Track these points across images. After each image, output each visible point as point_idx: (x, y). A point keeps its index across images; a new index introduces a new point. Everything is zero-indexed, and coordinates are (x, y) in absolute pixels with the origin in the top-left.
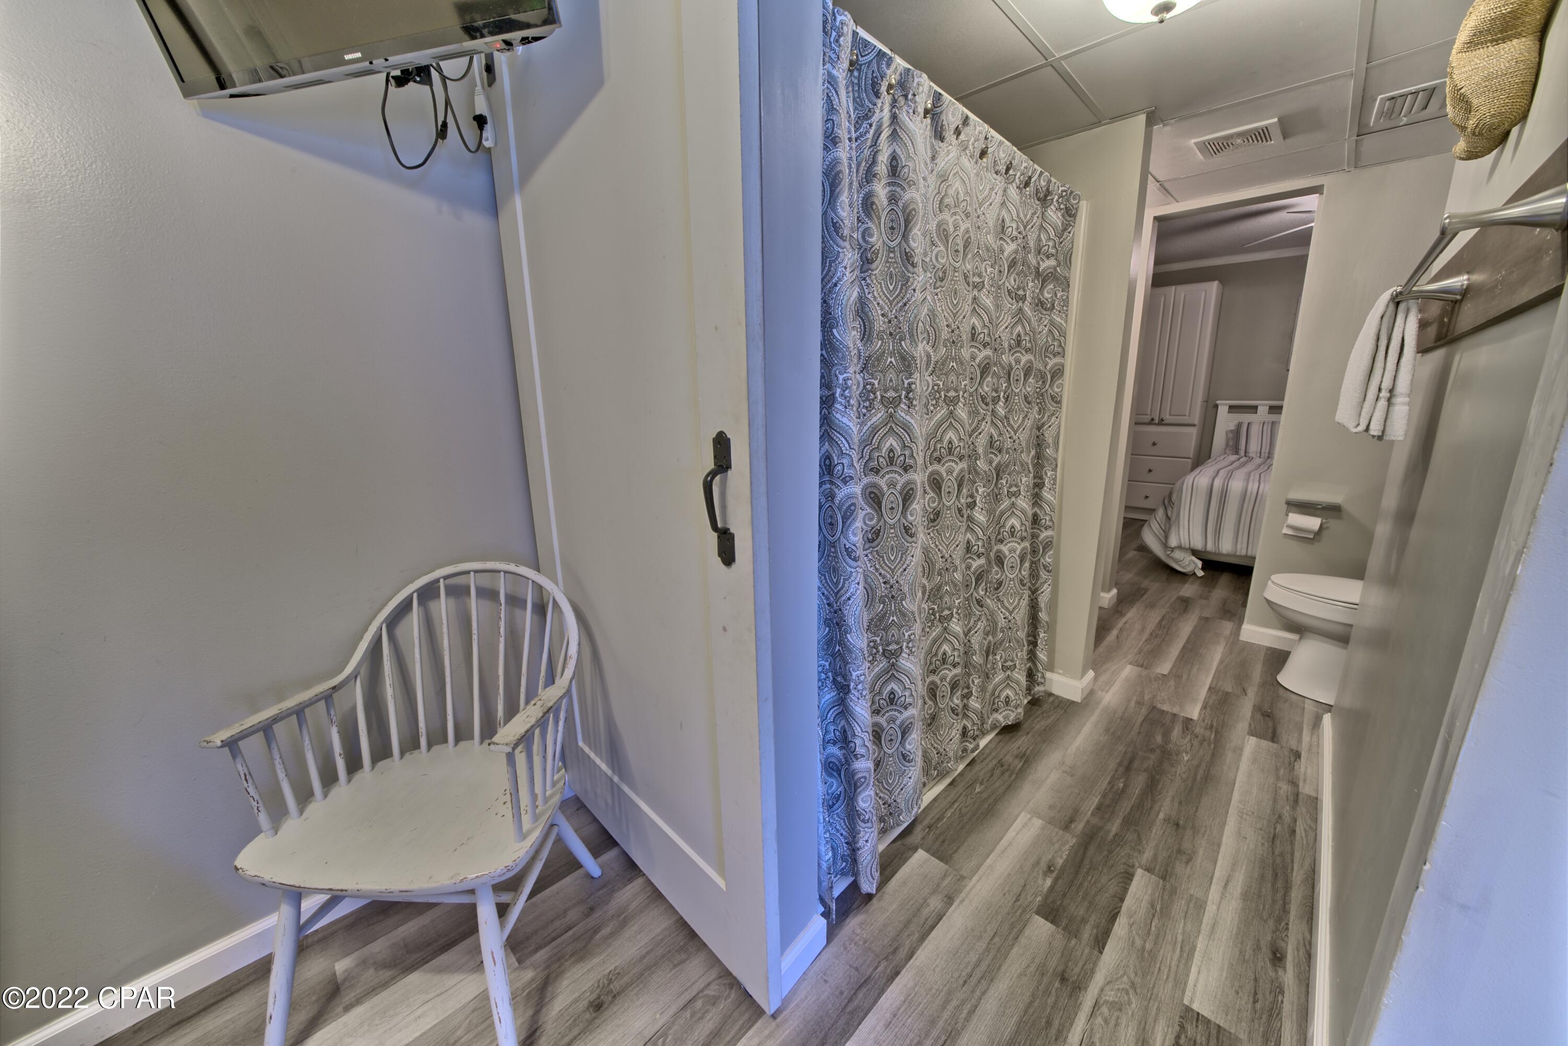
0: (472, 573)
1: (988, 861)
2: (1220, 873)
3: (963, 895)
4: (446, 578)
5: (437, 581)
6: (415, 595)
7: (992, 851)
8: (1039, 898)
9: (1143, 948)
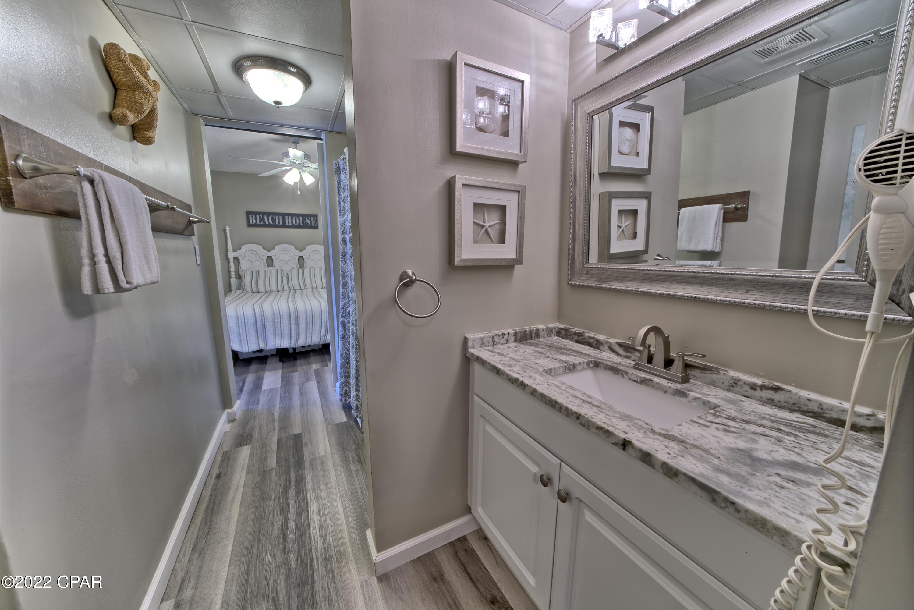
1: (326, 432)
2: (241, 490)
3: (324, 422)
7: (327, 435)
8: (303, 436)
9: (266, 447)
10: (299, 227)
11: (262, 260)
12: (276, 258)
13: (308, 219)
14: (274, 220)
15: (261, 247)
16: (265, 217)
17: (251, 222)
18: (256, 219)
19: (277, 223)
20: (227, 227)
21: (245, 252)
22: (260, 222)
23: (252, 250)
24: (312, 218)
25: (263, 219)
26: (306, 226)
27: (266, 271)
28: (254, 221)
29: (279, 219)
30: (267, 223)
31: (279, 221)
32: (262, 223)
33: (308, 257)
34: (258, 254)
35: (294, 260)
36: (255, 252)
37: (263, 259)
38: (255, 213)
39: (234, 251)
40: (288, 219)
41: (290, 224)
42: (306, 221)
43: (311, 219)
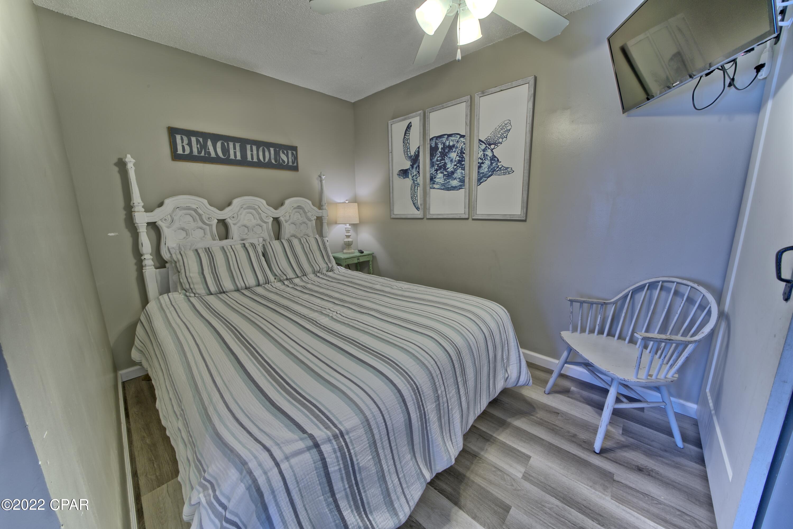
0: (675, 283)
4: (663, 282)
5: (659, 282)
6: (648, 285)
10: (268, 165)
11: (208, 228)
12: (235, 222)
13: (283, 153)
14: (225, 151)
15: (205, 202)
16: (209, 143)
17: (180, 151)
18: (190, 144)
19: (232, 157)
20: (129, 156)
21: (173, 211)
22: (199, 152)
23: (189, 208)
24: (290, 152)
25: (204, 146)
26: (280, 166)
27: (223, 247)
28: (187, 148)
29: (235, 148)
30: (213, 155)
31: (235, 153)
32: (203, 154)
33: (287, 218)
34: (200, 215)
35: (264, 225)
36: (193, 213)
37: (210, 225)
38: (189, 133)
39: (148, 209)
40: (252, 151)
41: (255, 160)
42: (280, 157)
43: (287, 153)
